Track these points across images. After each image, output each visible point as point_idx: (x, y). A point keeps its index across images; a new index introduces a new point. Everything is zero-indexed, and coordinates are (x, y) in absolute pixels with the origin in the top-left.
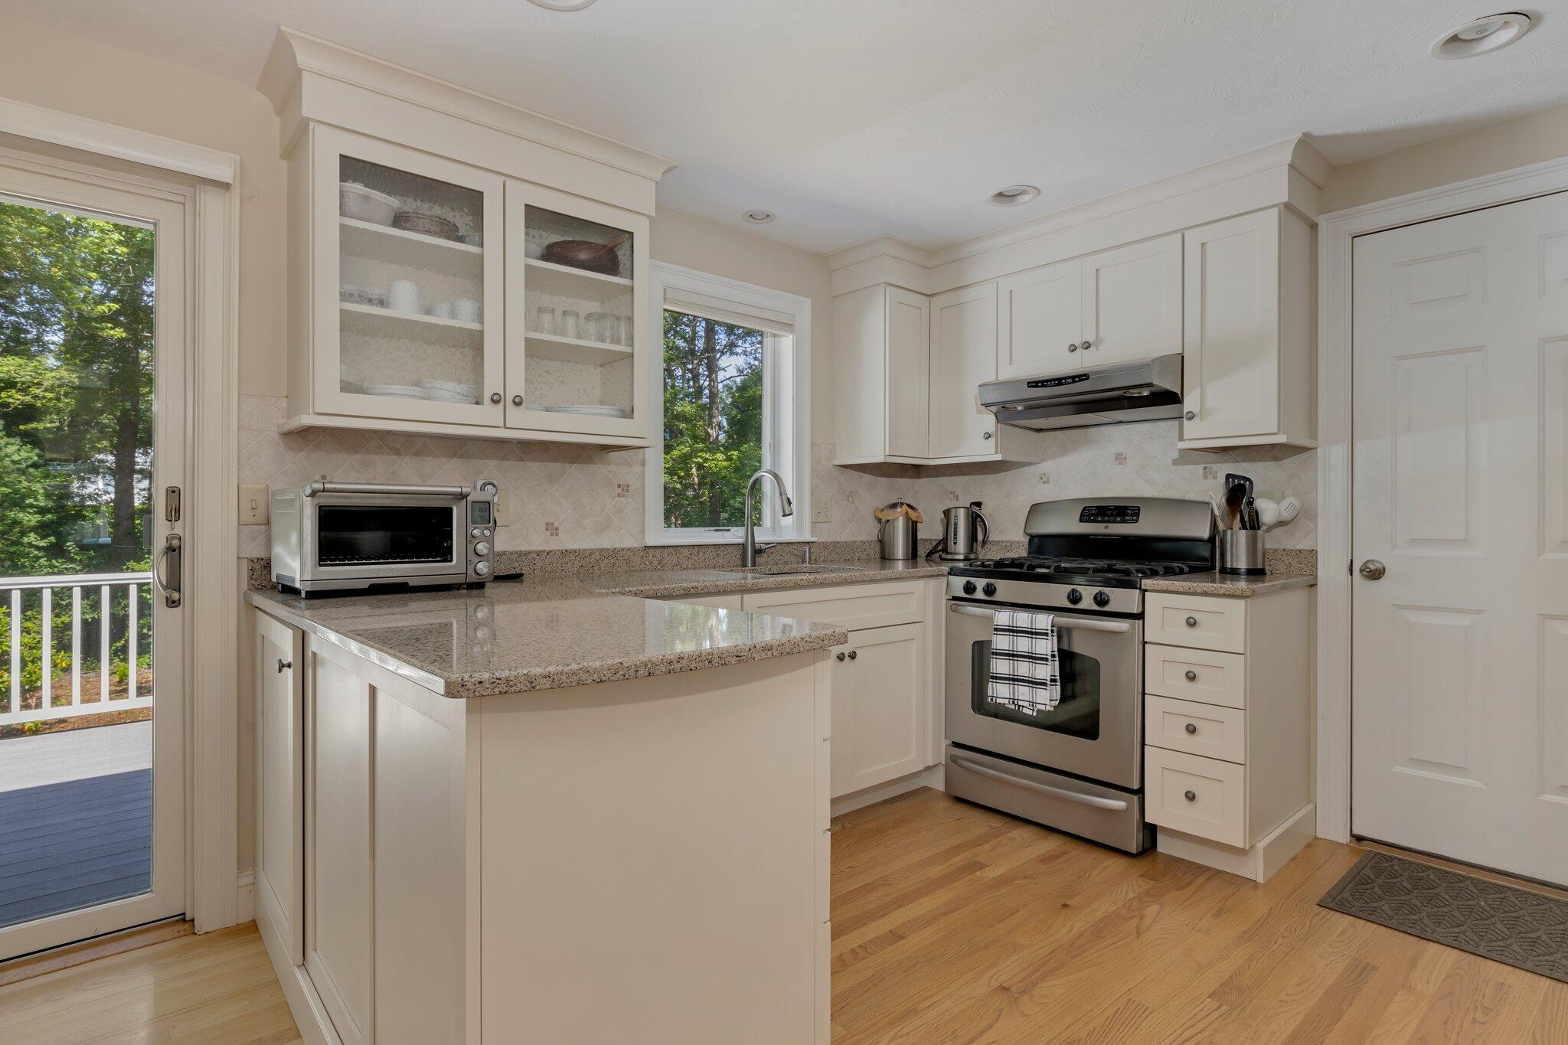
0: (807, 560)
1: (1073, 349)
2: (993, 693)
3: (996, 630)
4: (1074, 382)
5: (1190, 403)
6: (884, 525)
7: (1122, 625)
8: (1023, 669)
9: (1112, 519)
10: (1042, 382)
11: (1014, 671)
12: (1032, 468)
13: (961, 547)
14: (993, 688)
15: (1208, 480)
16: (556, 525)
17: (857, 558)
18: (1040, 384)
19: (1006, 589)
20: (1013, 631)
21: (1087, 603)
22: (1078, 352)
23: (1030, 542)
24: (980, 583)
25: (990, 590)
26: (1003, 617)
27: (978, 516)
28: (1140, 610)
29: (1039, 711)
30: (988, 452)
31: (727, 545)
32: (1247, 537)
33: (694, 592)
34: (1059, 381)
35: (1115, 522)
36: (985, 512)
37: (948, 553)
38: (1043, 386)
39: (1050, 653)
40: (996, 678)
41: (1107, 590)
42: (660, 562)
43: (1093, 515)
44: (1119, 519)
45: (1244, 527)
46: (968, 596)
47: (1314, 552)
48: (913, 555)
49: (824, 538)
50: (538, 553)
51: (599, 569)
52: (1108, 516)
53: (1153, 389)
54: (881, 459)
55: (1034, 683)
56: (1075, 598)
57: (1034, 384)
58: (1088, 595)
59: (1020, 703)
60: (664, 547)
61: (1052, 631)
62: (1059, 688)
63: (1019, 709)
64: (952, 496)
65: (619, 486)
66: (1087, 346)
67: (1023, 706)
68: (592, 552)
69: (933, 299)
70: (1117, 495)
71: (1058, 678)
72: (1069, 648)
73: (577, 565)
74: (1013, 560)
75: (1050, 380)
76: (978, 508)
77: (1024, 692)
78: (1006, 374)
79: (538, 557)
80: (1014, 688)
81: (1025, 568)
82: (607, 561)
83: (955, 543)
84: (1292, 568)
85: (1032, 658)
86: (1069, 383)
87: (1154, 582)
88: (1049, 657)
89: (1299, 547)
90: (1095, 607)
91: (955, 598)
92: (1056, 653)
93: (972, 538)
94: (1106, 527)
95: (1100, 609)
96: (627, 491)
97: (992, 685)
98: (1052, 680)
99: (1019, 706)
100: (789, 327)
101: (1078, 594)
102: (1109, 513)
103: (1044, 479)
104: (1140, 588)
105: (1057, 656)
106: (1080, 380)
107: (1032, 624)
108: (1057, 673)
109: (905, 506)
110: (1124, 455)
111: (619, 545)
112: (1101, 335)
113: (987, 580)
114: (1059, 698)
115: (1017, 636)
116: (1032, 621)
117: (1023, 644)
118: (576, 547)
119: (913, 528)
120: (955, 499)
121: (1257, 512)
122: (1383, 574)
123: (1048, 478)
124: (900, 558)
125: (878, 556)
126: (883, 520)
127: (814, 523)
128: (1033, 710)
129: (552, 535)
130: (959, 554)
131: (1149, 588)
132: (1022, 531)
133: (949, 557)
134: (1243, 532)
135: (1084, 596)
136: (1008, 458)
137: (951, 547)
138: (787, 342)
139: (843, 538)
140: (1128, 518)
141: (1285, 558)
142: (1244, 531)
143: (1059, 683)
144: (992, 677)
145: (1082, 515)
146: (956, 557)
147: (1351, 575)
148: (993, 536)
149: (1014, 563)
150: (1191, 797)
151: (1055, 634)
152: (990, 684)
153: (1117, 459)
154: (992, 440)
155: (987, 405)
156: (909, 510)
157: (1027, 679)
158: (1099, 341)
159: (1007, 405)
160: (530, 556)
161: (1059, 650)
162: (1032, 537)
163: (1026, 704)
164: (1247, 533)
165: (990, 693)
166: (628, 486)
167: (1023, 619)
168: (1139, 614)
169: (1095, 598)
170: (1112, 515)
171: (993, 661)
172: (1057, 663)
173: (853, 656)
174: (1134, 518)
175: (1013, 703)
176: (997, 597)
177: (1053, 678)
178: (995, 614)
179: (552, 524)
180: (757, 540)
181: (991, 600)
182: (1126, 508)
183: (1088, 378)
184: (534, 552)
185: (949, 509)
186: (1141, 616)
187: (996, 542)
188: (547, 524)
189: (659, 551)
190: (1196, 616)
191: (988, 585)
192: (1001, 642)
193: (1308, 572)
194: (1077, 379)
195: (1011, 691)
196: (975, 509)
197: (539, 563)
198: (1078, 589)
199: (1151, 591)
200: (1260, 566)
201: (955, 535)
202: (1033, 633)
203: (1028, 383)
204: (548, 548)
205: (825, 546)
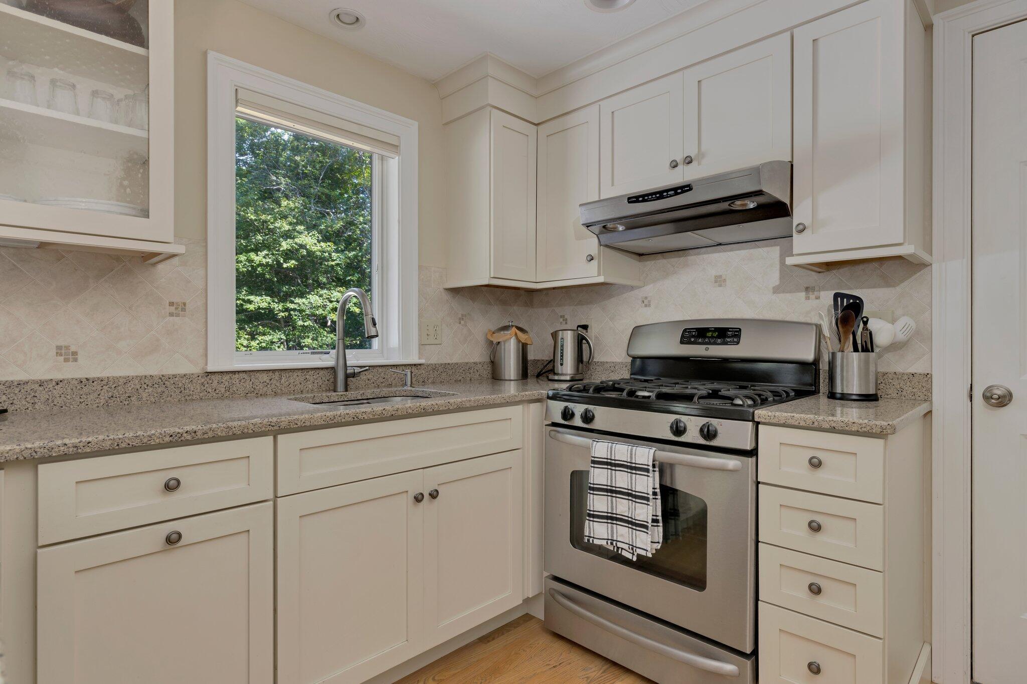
0: (409, 383)
1: (674, 165)
2: (590, 532)
3: (593, 462)
4: (676, 194)
5: (800, 214)
6: (494, 348)
7: (732, 462)
8: (622, 507)
9: (712, 341)
10: (643, 196)
11: (612, 509)
12: (636, 292)
13: (568, 367)
14: (590, 528)
15: (810, 301)
16: (73, 349)
17: (468, 379)
18: (641, 199)
19: (605, 417)
20: (610, 464)
21: (692, 435)
22: (680, 167)
23: (633, 362)
24: (579, 409)
25: (588, 418)
26: (601, 449)
27: (583, 338)
28: (753, 445)
29: (638, 555)
30: (590, 274)
31: (318, 368)
32: (860, 360)
33: (189, 437)
34: (660, 195)
35: (715, 343)
36: (591, 335)
37: (555, 374)
38: (644, 201)
39: (650, 491)
40: (594, 516)
41: (715, 422)
42: (228, 389)
43: (693, 336)
44: (719, 341)
45: (856, 350)
46: (566, 423)
47: (928, 376)
48: (524, 374)
49: (434, 360)
50: (41, 384)
51: (139, 399)
52: (709, 337)
53: (761, 199)
54: (485, 282)
55: (633, 524)
56: (678, 430)
57: (634, 199)
58: (693, 426)
59: (619, 545)
60: (234, 372)
61: (654, 466)
62: (661, 529)
63: (618, 551)
64: (561, 320)
65: (171, 304)
66: (689, 161)
67: (622, 549)
68: (128, 380)
69: (540, 127)
70: (716, 317)
71: (660, 518)
72: (672, 483)
73: (105, 395)
74: (615, 382)
75: (651, 194)
76: (584, 331)
77: (623, 533)
78: (609, 192)
79: (41, 388)
80: (612, 528)
81: (625, 393)
82: (150, 390)
83: (562, 365)
84: (904, 393)
85: (631, 495)
86: (671, 196)
87: (770, 414)
88: (651, 497)
89: (912, 370)
90: (702, 441)
91: (554, 424)
92: (658, 491)
93: (579, 358)
94: (707, 349)
95: (708, 443)
96: (184, 310)
97: (589, 524)
98: (654, 521)
99: (618, 548)
100: (395, 148)
101: (682, 425)
102: (709, 334)
103: (646, 303)
104: (753, 420)
105: (659, 493)
106: (683, 192)
107: (631, 458)
108: (659, 513)
109: (514, 329)
110: (724, 277)
111: (171, 371)
112: (703, 148)
113: (586, 406)
114: (661, 541)
115: (615, 470)
116: (631, 454)
117: (622, 480)
118: (104, 374)
119: (523, 349)
120: (564, 322)
121: (871, 334)
122: (1010, 400)
123: (649, 301)
124: (512, 378)
125: (490, 376)
126: (495, 343)
127: (422, 345)
128: (633, 554)
129: (66, 360)
130: (566, 375)
131: (763, 420)
132: (624, 354)
133: (556, 378)
134: (855, 355)
135: (688, 428)
136: (610, 280)
137: (559, 369)
138: (394, 164)
139: (455, 359)
140: (728, 340)
141: (896, 382)
142: (857, 354)
143: (661, 524)
144: (589, 515)
145: (683, 336)
146: (562, 378)
147: (971, 401)
148: (598, 358)
149: (615, 387)
150: (814, 669)
151: (657, 469)
152: (587, 522)
153: (716, 282)
154: (595, 263)
155: (588, 226)
156: (518, 332)
157: (627, 518)
158: (701, 155)
159: (608, 224)
160: (28, 388)
161: (661, 486)
162: (634, 358)
163: (626, 547)
164: (859, 357)
165: (587, 533)
166: (185, 304)
167: (622, 451)
168: (752, 450)
169: (701, 430)
170: (712, 337)
171: (590, 497)
172: (659, 502)
173: (434, 495)
174: (735, 340)
175: (612, 544)
176: (596, 425)
177: (655, 518)
178: (592, 444)
179: (67, 348)
180: (349, 363)
181: (588, 427)
182: (727, 329)
183: (691, 189)
184: (34, 382)
185: (556, 332)
186: (753, 453)
187: (601, 363)
188: (59, 348)
189: (226, 377)
190: (821, 455)
191: (587, 411)
192: (599, 476)
193: (922, 397)
194: (679, 191)
195: (610, 532)
196: (581, 331)
197: (43, 396)
198: (682, 420)
199: (765, 424)
200: (872, 391)
201: (562, 356)
202: (632, 468)
203: (629, 199)
204: (59, 376)
205: (434, 368)
